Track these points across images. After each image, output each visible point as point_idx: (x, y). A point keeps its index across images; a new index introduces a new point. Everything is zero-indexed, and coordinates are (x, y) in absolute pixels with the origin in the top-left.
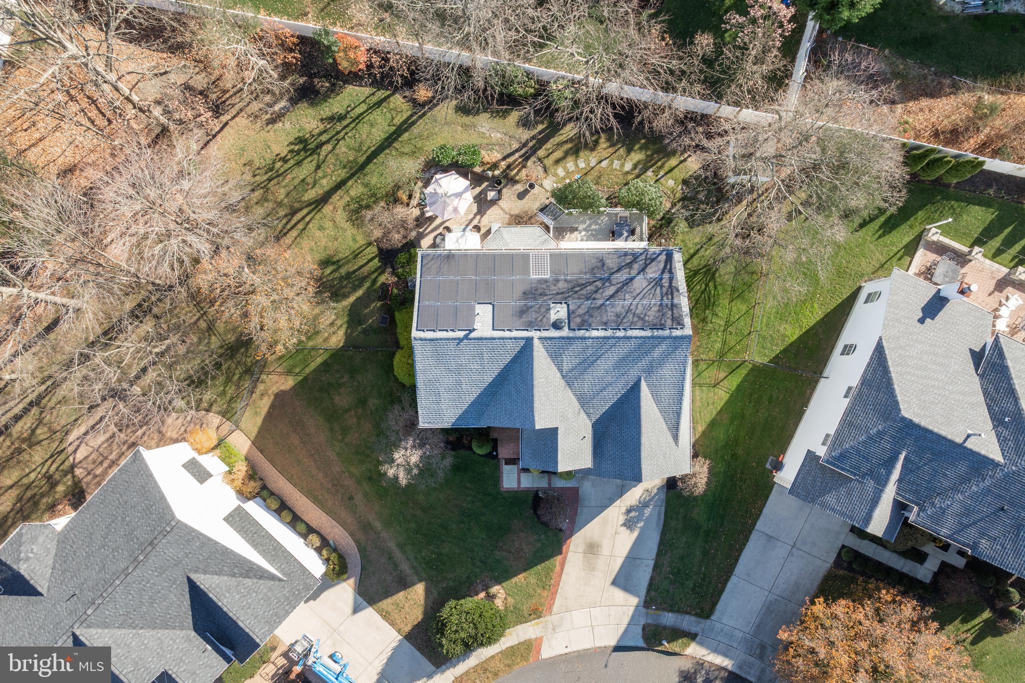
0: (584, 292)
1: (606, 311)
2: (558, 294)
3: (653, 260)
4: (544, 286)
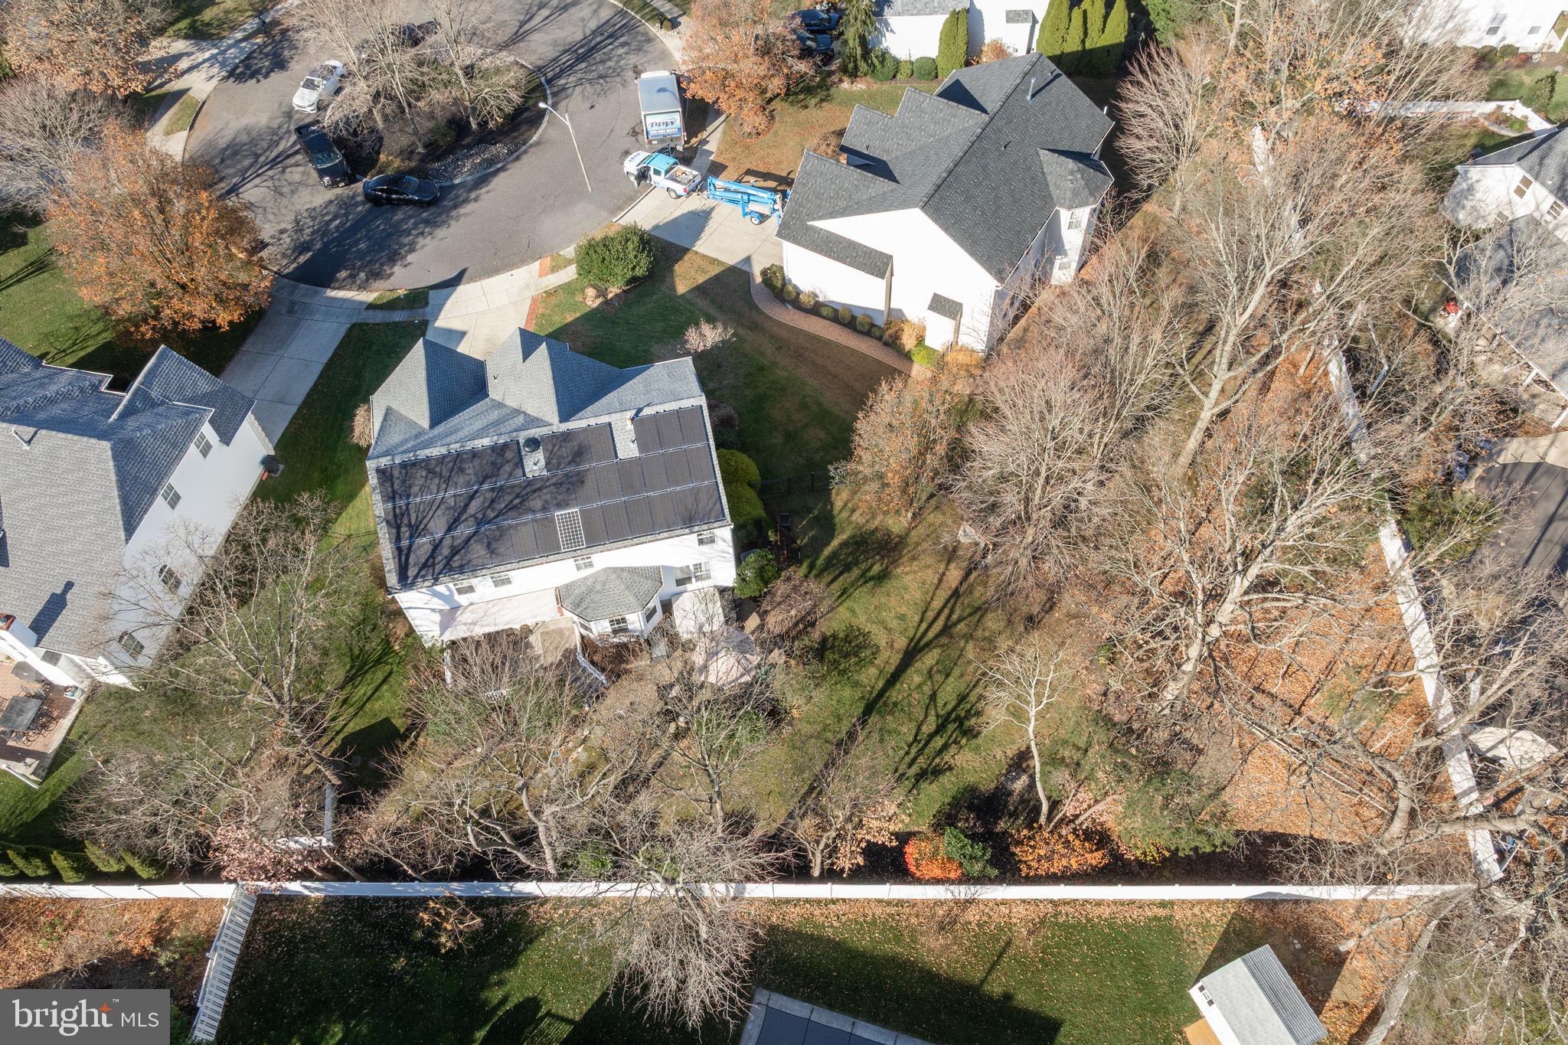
0: (508, 498)
1: (476, 474)
2: (540, 489)
3: (425, 566)
4: (560, 497)
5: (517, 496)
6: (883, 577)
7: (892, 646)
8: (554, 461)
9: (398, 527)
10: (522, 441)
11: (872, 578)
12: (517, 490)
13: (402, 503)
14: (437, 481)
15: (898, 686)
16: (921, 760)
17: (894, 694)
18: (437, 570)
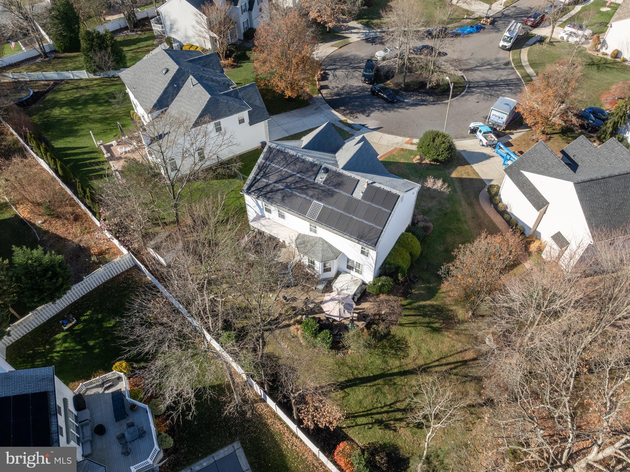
0: (302, 184)
1: (299, 169)
2: (316, 188)
3: (258, 189)
4: (320, 196)
5: (306, 186)
6: (437, 330)
7: (414, 360)
8: (328, 181)
9: (261, 170)
10: (323, 167)
11: (431, 327)
12: (308, 183)
13: (268, 163)
14: (284, 162)
15: (403, 378)
16: (385, 415)
17: (398, 379)
18: (261, 194)
